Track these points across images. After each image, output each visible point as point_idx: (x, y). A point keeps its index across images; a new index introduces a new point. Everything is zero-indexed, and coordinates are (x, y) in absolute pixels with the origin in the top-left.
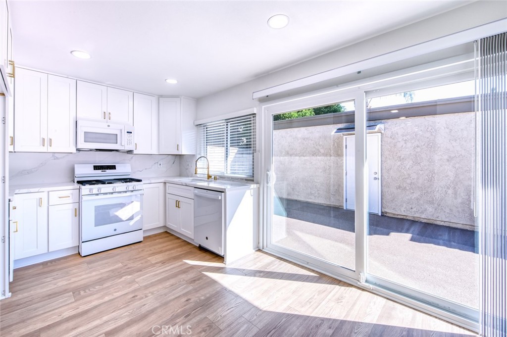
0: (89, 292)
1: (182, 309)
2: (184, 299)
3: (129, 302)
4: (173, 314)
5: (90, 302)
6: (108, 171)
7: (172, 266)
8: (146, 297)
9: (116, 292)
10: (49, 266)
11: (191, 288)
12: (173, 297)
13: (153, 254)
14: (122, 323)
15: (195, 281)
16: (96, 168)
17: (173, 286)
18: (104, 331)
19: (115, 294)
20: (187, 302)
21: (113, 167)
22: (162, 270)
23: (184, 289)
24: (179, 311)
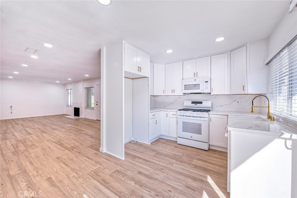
0: (159, 156)
1: (162, 191)
2: (169, 189)
3: (158, 169)
4: (156, 188)
5: (154, 159)
6: (198, 105)
7: (196, 172)
8: (164, 173)
9: (162, 163)
10: (168, 142)
11: (181, 188)
12: (169, 183)
13: (200, 159)
14: (146, 173)
15: (190, 188)
16: (193, 103)
17: (178, 180)
18: (141, 170)
19: (161, 163)
20: (168, 191)
21: (201, 103)
22: (188, 169)
23: (179, 185)
24: (159, 190)
